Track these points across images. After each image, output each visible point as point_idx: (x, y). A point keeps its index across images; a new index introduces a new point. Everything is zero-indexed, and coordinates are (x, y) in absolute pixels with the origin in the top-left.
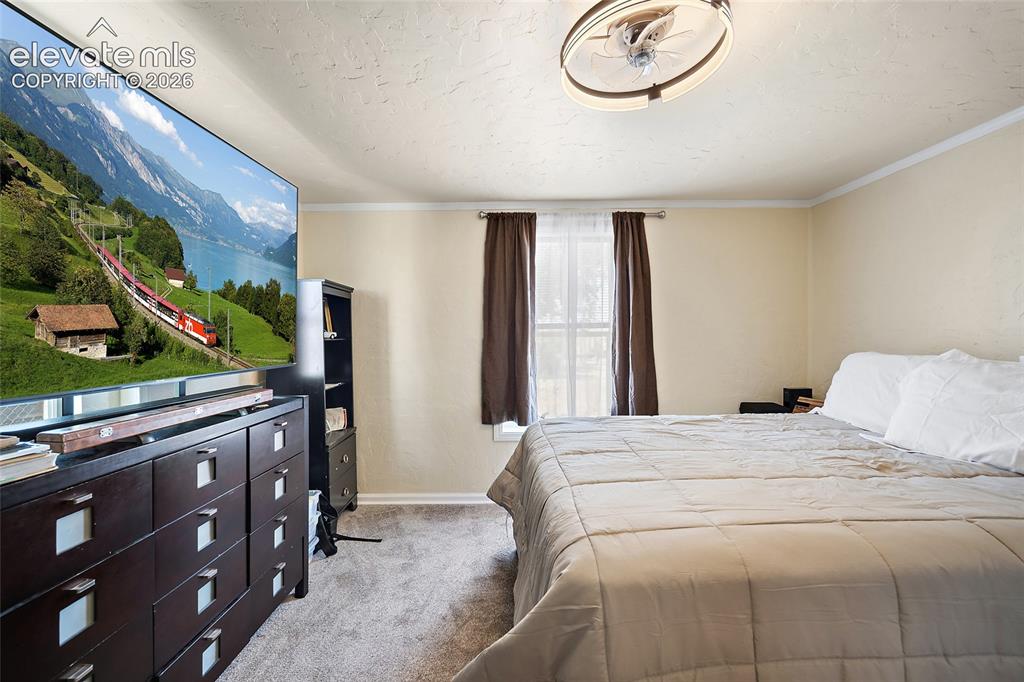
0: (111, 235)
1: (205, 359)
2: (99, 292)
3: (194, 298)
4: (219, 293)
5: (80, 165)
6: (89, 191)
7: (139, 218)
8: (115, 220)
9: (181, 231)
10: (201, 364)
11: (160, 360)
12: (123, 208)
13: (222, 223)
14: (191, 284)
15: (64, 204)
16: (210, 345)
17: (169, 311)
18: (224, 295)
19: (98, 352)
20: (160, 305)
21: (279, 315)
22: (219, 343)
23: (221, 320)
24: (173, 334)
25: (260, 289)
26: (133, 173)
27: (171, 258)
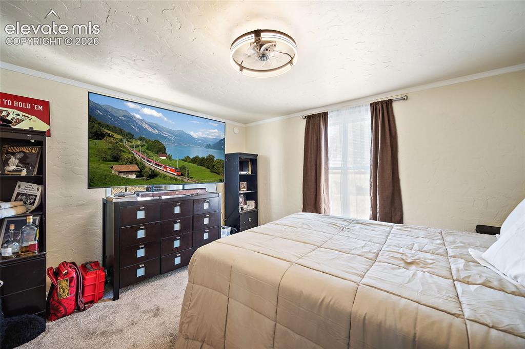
0: (137, 146)
1: (176, 180)
2: (133, 161)
3: (170, 162)
4: (182, 160)
5: (127, 130)
6: (130, 136)
7: (147, 141)
8: (139, 142)
9: (164, 143)
10: (174, 181)
11: (155, 179)
12: (141, 139)
13: (183, 139)
14: (169, 158)
15: (121, 140)
16: (178, 175)
17: (160, 166)
18: (185, 160)
19: (133, 176)
20: (156, 164)
21: (213, 166)
22: (182, 175)
23: (183, 168)
24: (161, 172)
25: (203, 158)
26: (146, 129)
27: (161, 150)
